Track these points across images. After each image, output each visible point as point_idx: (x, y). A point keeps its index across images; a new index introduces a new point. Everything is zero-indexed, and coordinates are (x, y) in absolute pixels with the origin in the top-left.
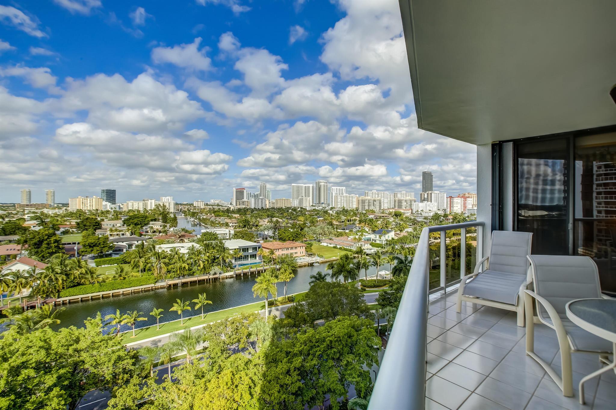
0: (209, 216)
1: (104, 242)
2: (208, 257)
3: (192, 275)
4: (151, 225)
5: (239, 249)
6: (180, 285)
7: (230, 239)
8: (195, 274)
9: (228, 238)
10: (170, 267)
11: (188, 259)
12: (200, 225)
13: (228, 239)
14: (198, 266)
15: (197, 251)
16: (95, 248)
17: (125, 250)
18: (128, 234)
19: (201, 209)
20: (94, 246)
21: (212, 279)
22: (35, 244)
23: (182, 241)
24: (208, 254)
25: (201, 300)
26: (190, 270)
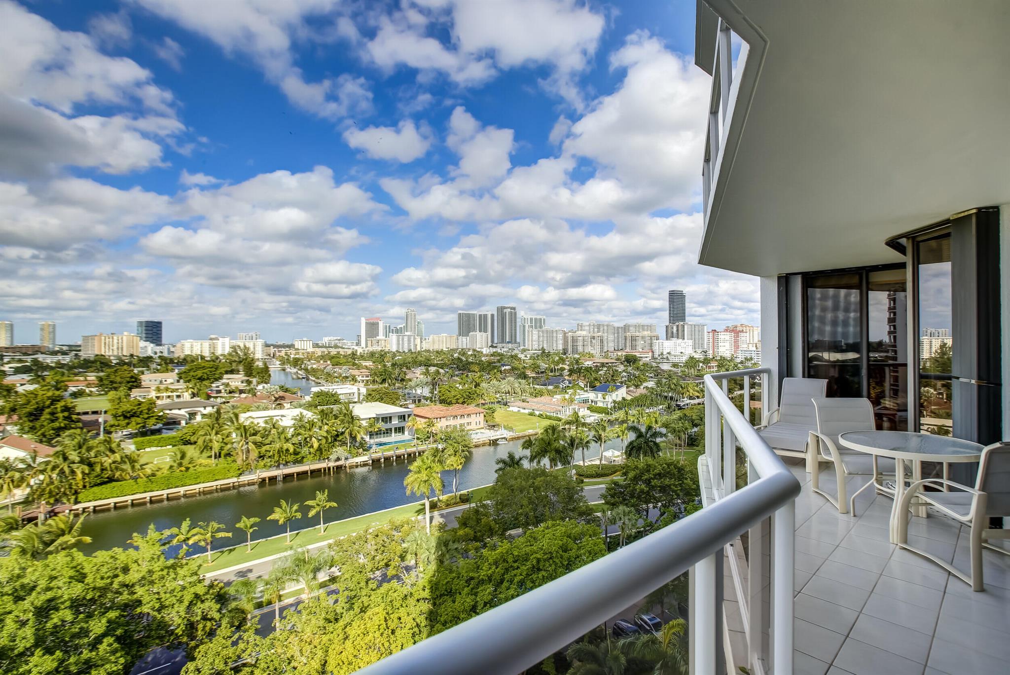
0: (322, 364)
1: (149, 409)
2: (327, 432)
3: (300, 461)
4: (224, 381)
5: (376, 419)
6: (280, 479)
7: (359, 402)
8: (305, 460)
9: (356, 400)
10: (264, 448)
11: (293, 436)
12: (308, 379)
13: (355, 402)
14: (310, 447)
15: (309, 422)
16: (133, 419)
17: (183, 423)
18: (187, 396)
19: (308, 353)
20: (132, 416)
21: (333, 468)
22: (30, 414)
23: (280, 406)
24: (326, 428)
25: (320, 501)
26: (296, 453)
